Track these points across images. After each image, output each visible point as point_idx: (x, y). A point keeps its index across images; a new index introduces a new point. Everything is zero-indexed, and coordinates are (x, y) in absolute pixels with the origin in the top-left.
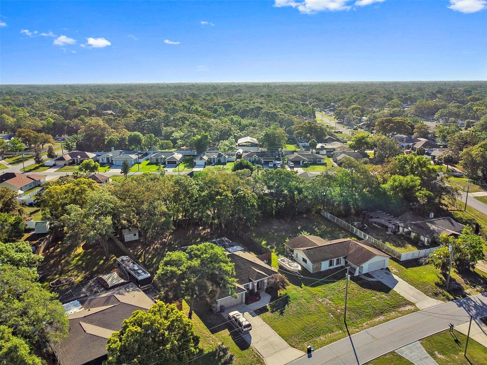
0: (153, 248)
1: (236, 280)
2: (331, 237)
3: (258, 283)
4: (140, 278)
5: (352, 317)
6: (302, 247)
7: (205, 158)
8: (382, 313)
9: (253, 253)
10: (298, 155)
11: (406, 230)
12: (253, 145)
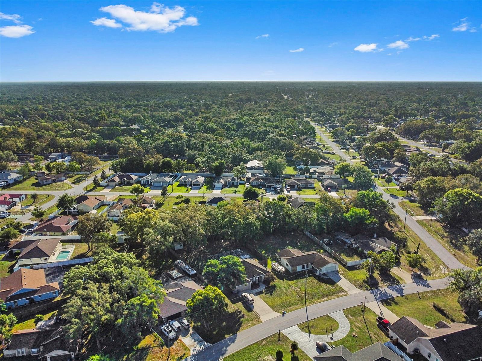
0: (194, 254)
1: (246, 276)
2: (307, 249)
3: (258, 278)
4: (191, 274)
5: (310, 298)
6: (286, 256)
7: (222, 181)
8: (327, 296)
9: (256, 259)
10: (294, 180)
11: (356, 246)
12: (259, 168)
